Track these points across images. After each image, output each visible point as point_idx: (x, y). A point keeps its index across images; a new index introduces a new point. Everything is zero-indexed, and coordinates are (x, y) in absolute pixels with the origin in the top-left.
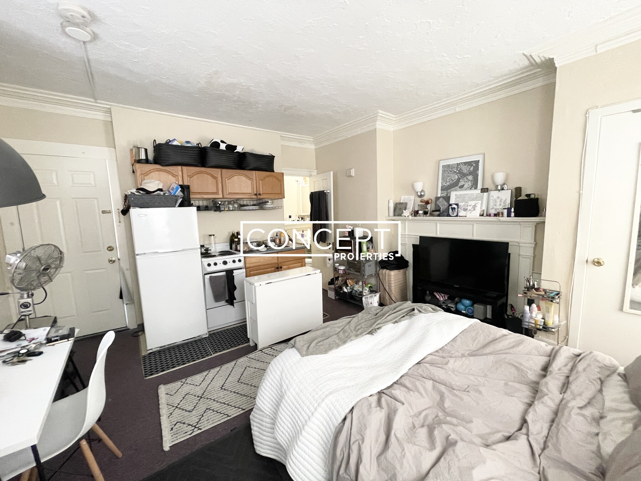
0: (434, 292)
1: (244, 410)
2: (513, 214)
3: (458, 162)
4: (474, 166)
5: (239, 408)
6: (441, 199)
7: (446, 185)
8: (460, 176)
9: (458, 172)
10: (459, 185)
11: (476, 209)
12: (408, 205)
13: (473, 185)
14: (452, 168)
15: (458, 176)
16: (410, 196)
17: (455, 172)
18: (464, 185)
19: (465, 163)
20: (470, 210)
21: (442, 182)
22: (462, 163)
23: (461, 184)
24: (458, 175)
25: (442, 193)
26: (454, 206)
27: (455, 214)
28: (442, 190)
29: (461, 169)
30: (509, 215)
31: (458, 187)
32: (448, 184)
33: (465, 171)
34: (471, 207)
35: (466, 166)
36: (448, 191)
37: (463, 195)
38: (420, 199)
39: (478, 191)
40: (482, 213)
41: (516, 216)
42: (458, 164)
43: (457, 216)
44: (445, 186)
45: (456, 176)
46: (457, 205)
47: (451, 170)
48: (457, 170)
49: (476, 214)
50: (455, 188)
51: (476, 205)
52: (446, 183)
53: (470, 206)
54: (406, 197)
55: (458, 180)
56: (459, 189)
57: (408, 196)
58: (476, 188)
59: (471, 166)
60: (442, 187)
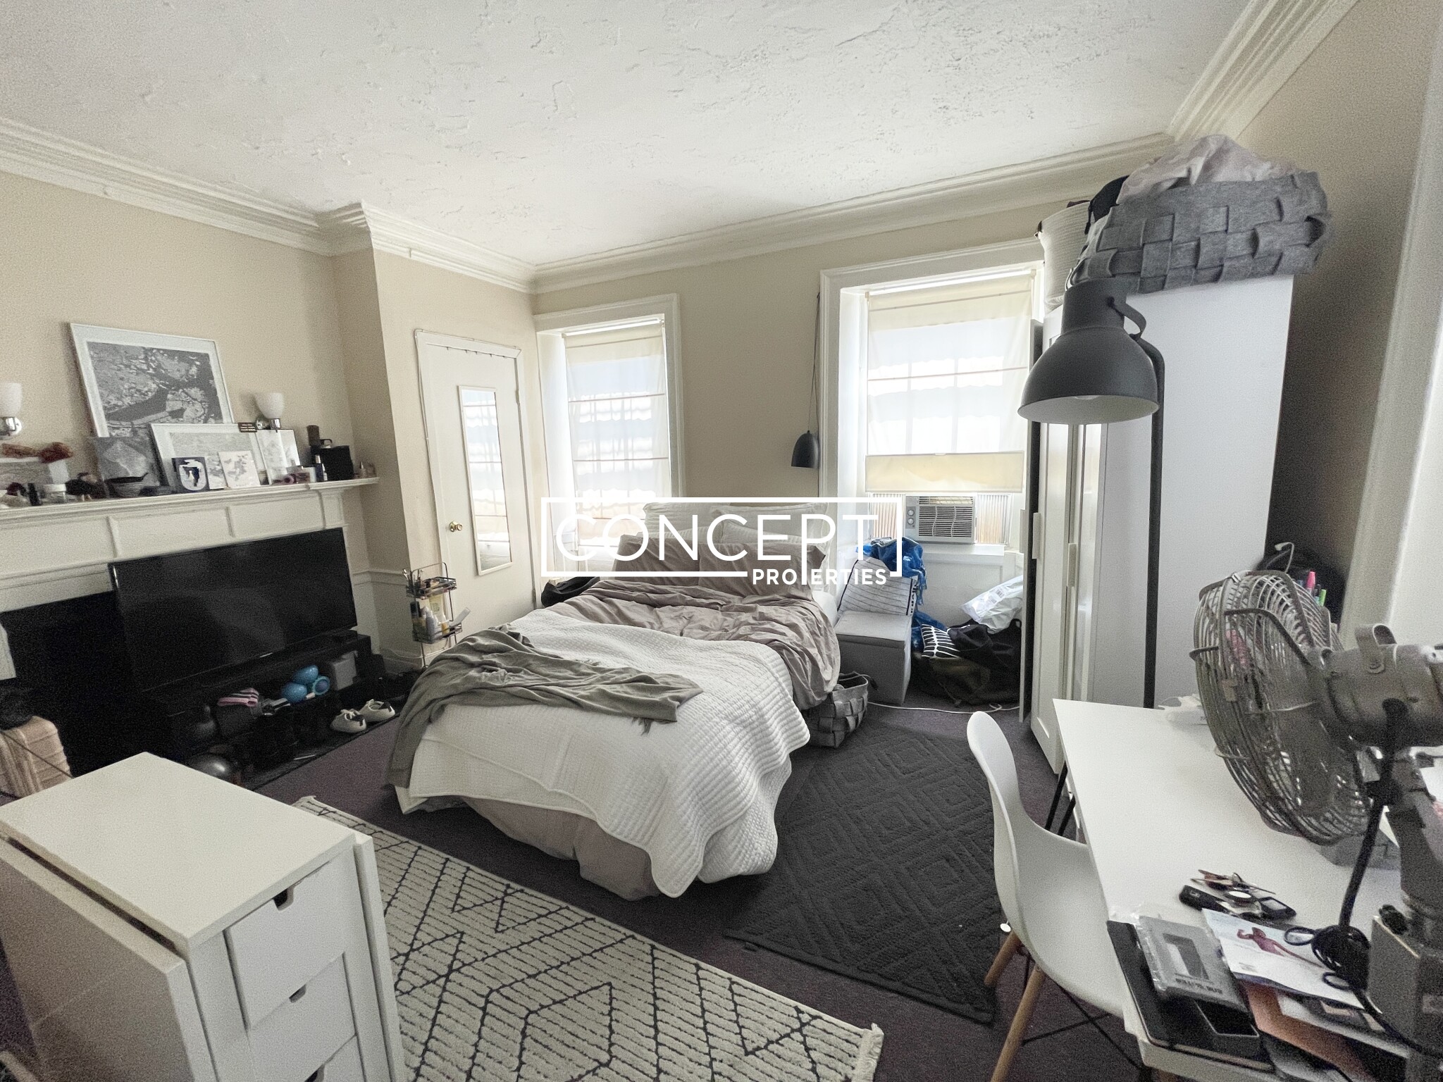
2: (326, 474)
3: (147, 346)
4: (197, 366)
6: (118, 446)
7: (120, 403)
8: (162, 384)
9: (151, 371)
10: (168, 409)
11: (246, 468)
13: (209, 412)
15: (158, 385)
17: (143, 371)
18: (181, 410)
19: (171, 354)
20: (234, 473)
22: (158, 350)
23: (172, 405)
24: (156, 380)
25: (117, 428)
26: (193, 464)
27: (200, 485)
28: (109, 418)
30: (319, 478)
31: (166, 413)
32: (127, 401)
33: (175, 375)
34: (232, 464)
35: (174, 361)
36: (133, 422)
37: (198, 435)
39: (232, 428)
40: (263, 477)
42: (148, 351)
43: (207, 488)
44: (116, 405)
45: (150, 382)
46: (197, 459)
47: (125, 361)
48: (149, 366)
49: (251, 481)
50: (159, 415)
51: (243, 460)
52: (118, 399)
53: (228, 462)
55: (162, 395)
56: (169, 418)
59: (191, 365)
60: (105, 408)
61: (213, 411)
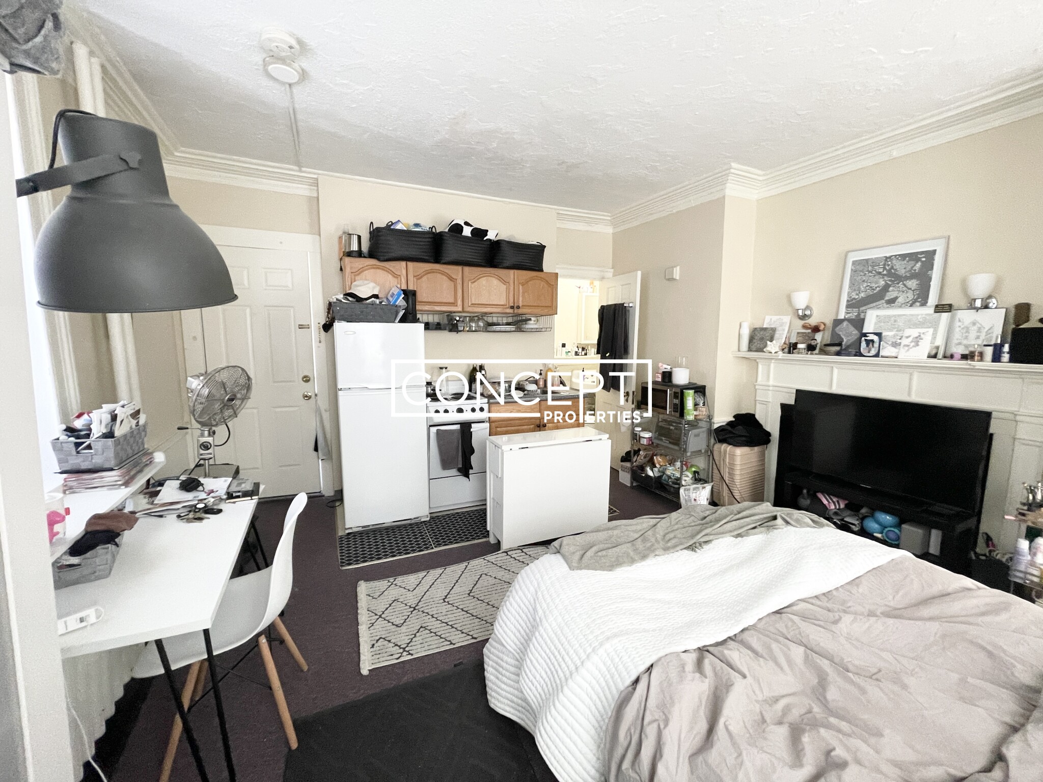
0: (818, 492)
1: (476, 638)
2: (1006, 357)
3: (888, 255)
4: (922, 262)
5: (468, 635)
6: (845, 323)
7: (857, 297)
8: (890, 281)
9: (885, 272)
10: (887, 298)
11: (919, 343)
12: (777, 332)
13: (918, 298)
14: (873, 266)
15: (885, 281)
16: (781, 317)
17: (880, 273)
18: (896, 298)
19: (903, 257)
20: (908, 346)
21: (849, 293)
22: (896, 256)
23: (890, 295)
24: (886, 278)
25: (849, 313)
26: (871, 337)
27: (873, 352)
28: (848, 307)
29: (892, 268)
30: (996, 358)
31: (884, 301)
32: (862, 295)
33: (902, 272)
34: (910, 339)
35: (905, 262)
36: (862, 309)
37: (894, 316)
38: (802, 322)
39: (929, 310)
40: (933, 353)
41: (1013, 360)
43: (877, 355)
44: (854, 299)
45: (881, 280)
46: (879, 335)
47: (870, 268)
48: (884, 268)
49: (921, 353)
50: (877, 303)
51: (922, 336)
52: (857, 294)
53: (907, 337)
54: (775, 318)
55: (886, 288)
57: (778, 317)
58: (924, 303)
59: (917, 262)
60: (848, 301)
61: (922, 298)
